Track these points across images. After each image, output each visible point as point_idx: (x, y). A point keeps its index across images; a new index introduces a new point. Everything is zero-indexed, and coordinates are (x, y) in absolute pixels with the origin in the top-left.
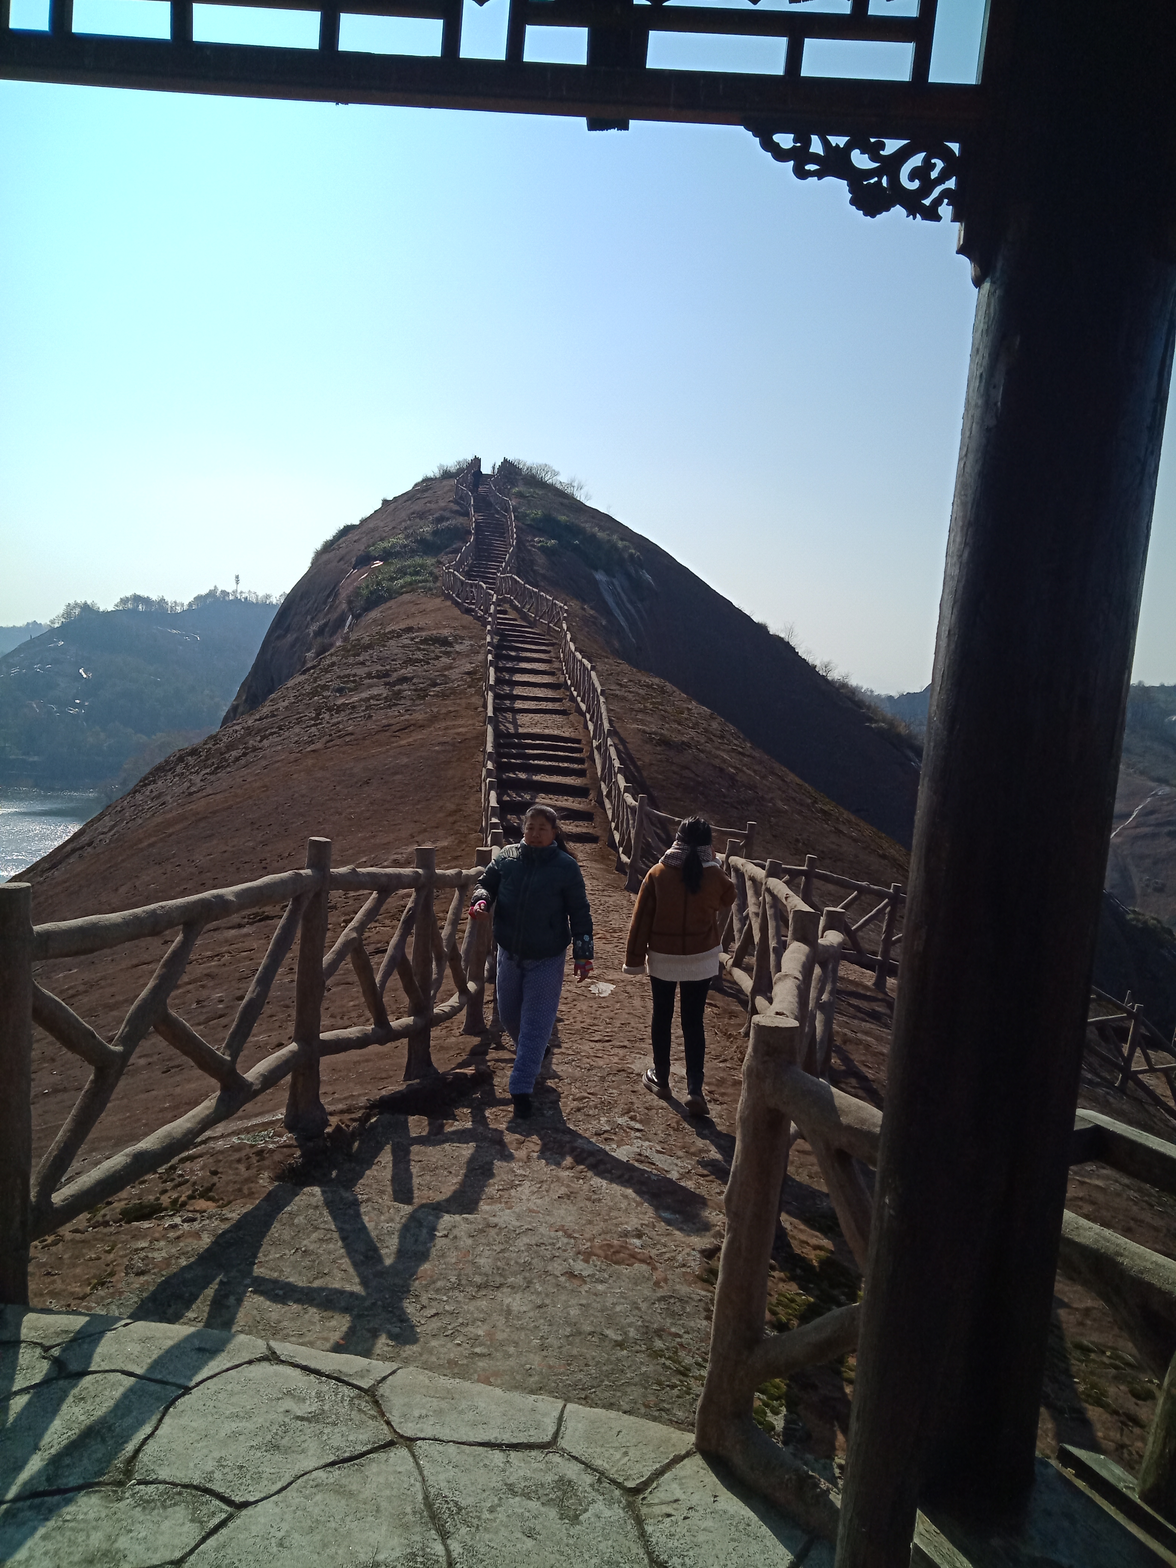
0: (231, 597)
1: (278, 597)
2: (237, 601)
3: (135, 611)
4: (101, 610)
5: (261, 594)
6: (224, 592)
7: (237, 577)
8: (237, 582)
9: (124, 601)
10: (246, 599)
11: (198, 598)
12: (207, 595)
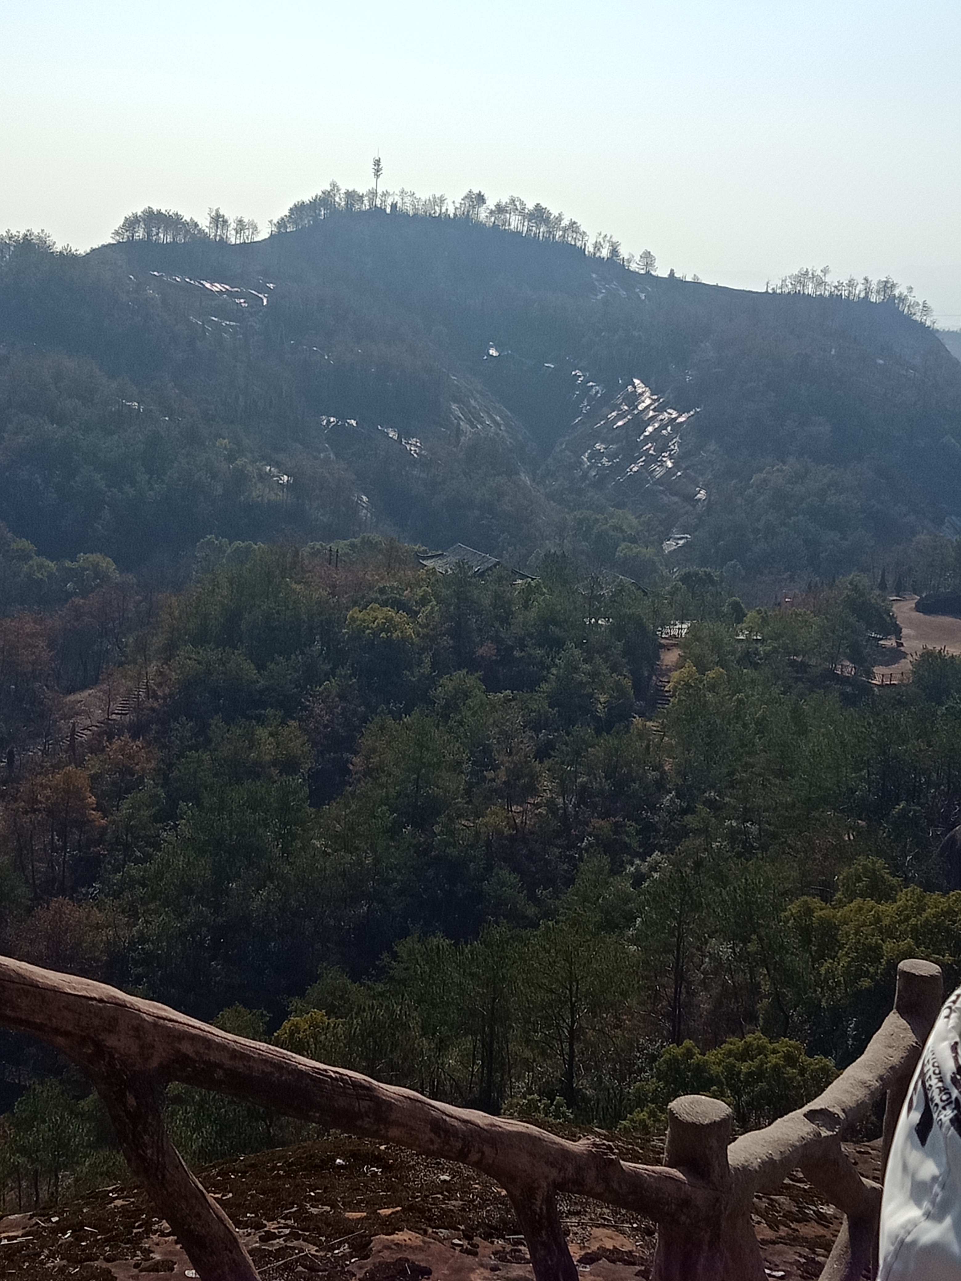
0: (366, 206)
1: (458, 200)
2: (376, 212)
3: (148, 244)
4: (58, 248)
5: (424, 195)
6: (351, 195)
7: (377, 162)
8: (377, 172)
9: (131, 223)
10: (394, 206)
11: (299, 210)
12: (316, 204)
